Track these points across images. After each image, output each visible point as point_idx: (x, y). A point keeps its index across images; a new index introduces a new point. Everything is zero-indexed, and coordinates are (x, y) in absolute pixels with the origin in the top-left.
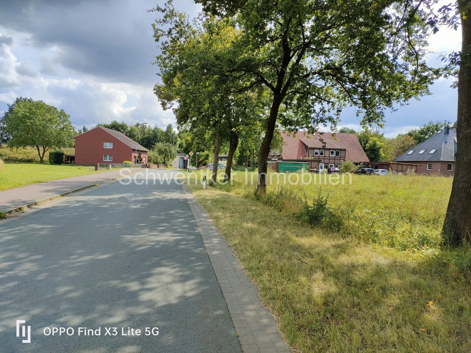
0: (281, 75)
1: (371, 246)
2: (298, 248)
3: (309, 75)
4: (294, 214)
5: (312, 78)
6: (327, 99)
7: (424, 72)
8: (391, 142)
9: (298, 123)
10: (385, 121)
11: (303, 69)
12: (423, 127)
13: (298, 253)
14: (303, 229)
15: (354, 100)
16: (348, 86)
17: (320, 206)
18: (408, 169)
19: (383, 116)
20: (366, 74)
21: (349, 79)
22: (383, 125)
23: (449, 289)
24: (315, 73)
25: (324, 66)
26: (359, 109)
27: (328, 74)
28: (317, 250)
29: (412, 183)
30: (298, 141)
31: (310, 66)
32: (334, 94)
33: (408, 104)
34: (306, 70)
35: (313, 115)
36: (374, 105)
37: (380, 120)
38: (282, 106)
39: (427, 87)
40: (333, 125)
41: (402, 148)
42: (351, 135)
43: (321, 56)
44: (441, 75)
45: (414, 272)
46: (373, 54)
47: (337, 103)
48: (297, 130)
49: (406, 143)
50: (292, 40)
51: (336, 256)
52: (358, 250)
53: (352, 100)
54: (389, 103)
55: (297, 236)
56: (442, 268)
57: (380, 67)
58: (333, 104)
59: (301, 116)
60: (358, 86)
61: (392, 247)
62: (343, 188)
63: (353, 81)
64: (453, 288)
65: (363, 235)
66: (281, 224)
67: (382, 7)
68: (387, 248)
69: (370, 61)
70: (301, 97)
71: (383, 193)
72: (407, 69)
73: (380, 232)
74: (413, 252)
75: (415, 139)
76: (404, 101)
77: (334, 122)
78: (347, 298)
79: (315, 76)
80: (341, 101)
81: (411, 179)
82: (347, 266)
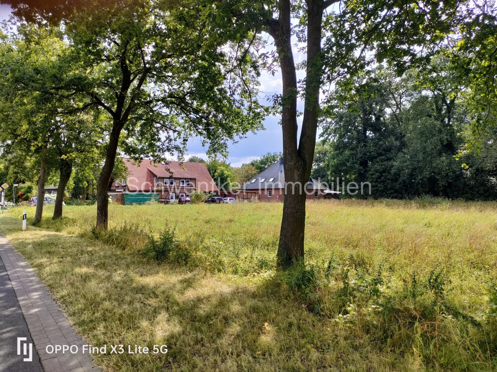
0: (121, 99)
1: (217, 276)
2: (142, 289)
3: (152, 102)
4: (139, 251)
5: (156, 105)
6: (173, 128)
7: (257, 109)
8: (237, 171)
9: (142, 151)
10: (228, 153)
11: (144, 95)
12: (262, 158)
13: (140, 295)
14: (148, 267)
15: (199, 130)
16: (193, 116)
17: (167, 239)
18: (253, 197)
19: (226, 147)
20: (208, 105)
21: (193, 109)
22: (227, 155)
23: (282, 307)
24: (158, 100)
25: (167, 94)
26: (204, 139)
27: (172, 103)
28: (162, 288)
29: (256, 209)
30: (146, 170)
31: (153, 92)
32: (180, 123)
33: (246, 137)
34: (149, 95)
35: (158, 144)
36: (218, 137)
37: (224, 151)
38: (124, 132)
39: (260, 122)
40: (180, 155)
41: (247, 177)
42: (200, 164)
43: (164, 84)
44: (270, 113)
45: (254, 296)
46: (212, 88)
47: (183, 132)
48: (142, 158)
49: (250, 172)
50: (131, 62)
51: (182, 292)
52: (204, 282)
53: (197, 130)
54: (230, 135)
55: (141, 276)
56: (277, 289)
57: (220, 101)
58: (179, 134)
59: (147, 144)
60: (202, 117)
61: (235, 274)
62: (194, 218)
63: (196, 111)
64: (285, 306)
65: (209, 265)
66: (123, 264)
67: (217, 44)
68: (231, 276)
69: (210, 94)
70: (144, 124)
71: (231, 221)
72: (243, 105)
73: (226, 260)
74: (254, 276)
75: (257, 169)
76: (243, 134)
77: (181, 151)
78: (191, 336)
79: (159, 103)
80: (187, 131)
81: (254, 205)
82: (193, 300)
